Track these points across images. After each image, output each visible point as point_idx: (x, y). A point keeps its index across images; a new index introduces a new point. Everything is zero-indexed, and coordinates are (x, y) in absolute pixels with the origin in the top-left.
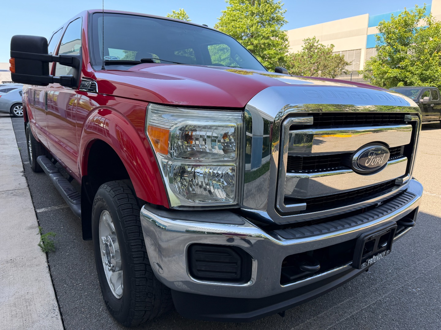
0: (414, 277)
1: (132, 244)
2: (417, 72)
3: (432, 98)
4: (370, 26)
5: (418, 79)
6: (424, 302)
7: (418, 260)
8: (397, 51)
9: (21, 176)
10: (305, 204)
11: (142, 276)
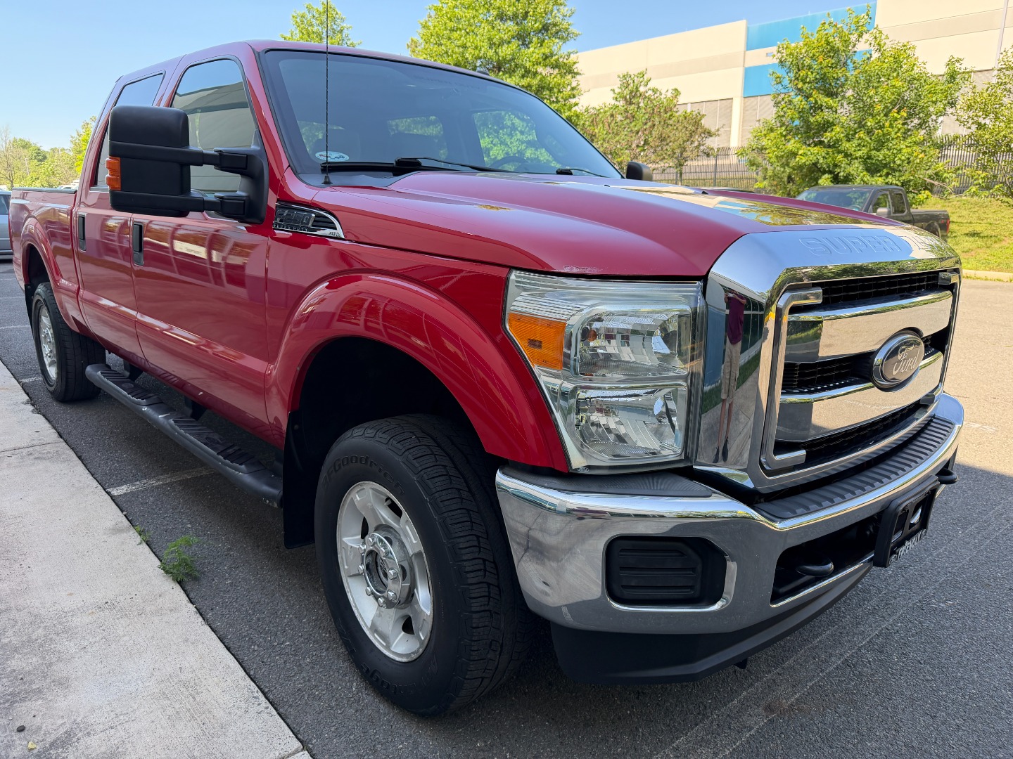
0: (936, 582)
1: (461, 546)
2: (859, 154)
3: (892, 209)
4: (749, 47)
5: (861, 168)
6: (966, 625)
7: (935, 549)
8: (817, 108)
9: (31, 413)
10: (803, 452)
11: (483, 608)
